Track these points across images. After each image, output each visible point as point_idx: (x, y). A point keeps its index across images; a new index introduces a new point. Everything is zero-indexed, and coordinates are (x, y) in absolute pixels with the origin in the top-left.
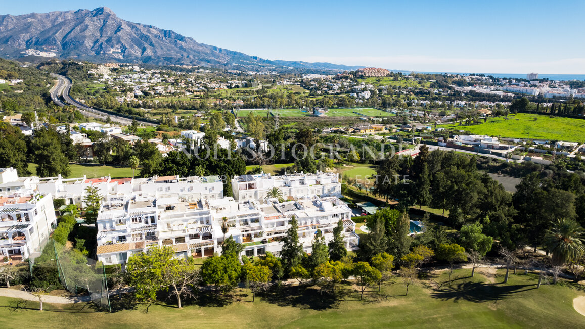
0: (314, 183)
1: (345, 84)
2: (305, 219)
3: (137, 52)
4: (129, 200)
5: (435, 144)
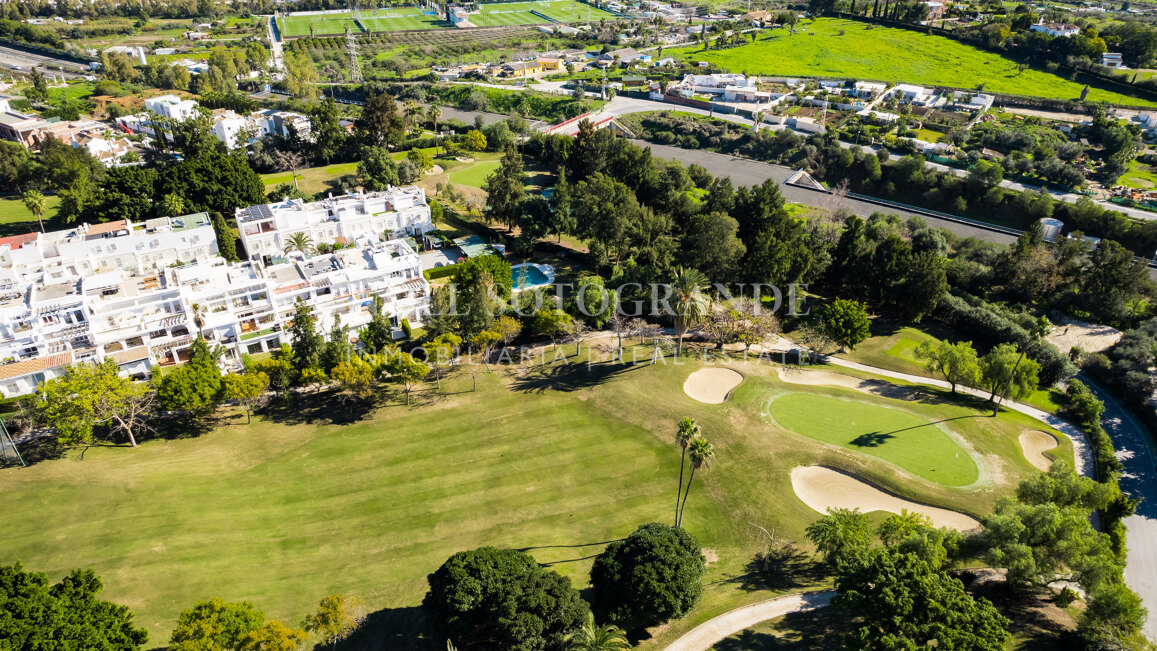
0: (382, 208)
2: (344, 285)
4: (31, 286)
5: (645, 96)
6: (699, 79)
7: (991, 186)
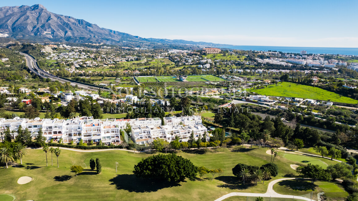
0: (192, 119)
1: (195, 58)
3: (62, 34)
5: (241, 100)
6: (254, 96)
7: (333, 123)
